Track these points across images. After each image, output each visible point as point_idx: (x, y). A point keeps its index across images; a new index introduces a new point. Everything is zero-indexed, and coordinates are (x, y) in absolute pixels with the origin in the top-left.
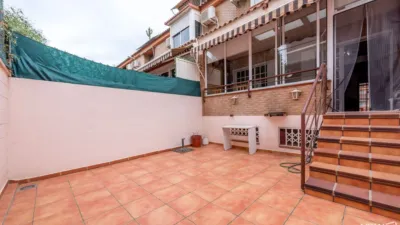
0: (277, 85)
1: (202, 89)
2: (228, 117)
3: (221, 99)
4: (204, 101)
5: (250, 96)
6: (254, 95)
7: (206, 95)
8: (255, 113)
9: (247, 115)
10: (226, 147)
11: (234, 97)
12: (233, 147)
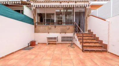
0: (63, 25)
1: (34, 22)
2: (47, 33)
3: (44, 27)
4: (35, 27)
5: (55, 27)
6: (57, 27)
7: (36, 25)
8: (57, 32)
9: (54, 33)
10: (47, 44)
11: (50, 27)
12: (49, 44)
